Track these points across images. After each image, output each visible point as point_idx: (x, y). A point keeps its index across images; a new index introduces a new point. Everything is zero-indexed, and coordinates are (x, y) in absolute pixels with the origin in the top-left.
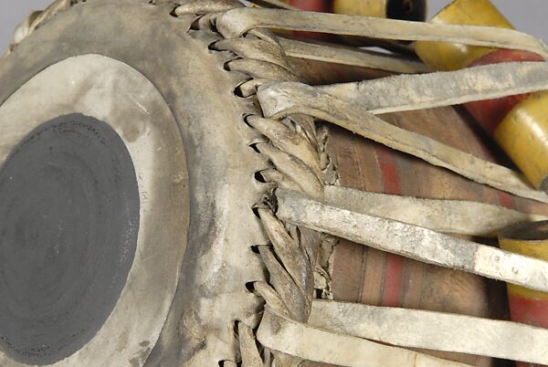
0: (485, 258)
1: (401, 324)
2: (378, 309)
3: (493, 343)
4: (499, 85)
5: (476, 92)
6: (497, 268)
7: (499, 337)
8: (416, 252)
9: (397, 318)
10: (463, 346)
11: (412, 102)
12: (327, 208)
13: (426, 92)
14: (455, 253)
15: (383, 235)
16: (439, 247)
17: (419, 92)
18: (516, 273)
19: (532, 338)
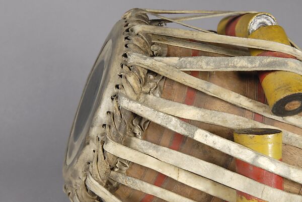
0: (200, 135)
1: (166, 154)
2: (157, 146)
3: (205, 171)
4: (250, 65)
5: (236, 67)
6: (206, 140)
7: (208, 170)
8: (167, 126)
9: (165, 151)
10: (192, 169)
11: (202, 68)
12: (131, 102)
13: (211, 64)
14: (185, 130)
15: (154, 116)
16: (178, 126)
17: (207, 64)
18: (215, 144)
19: (224, 174)
